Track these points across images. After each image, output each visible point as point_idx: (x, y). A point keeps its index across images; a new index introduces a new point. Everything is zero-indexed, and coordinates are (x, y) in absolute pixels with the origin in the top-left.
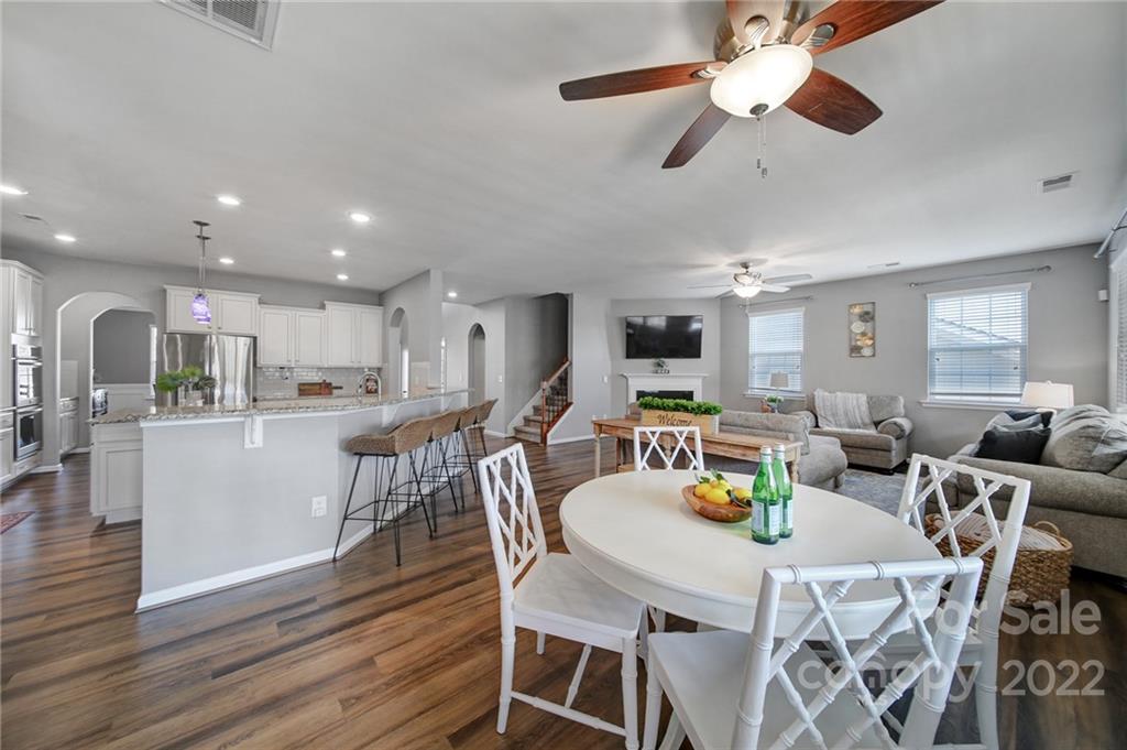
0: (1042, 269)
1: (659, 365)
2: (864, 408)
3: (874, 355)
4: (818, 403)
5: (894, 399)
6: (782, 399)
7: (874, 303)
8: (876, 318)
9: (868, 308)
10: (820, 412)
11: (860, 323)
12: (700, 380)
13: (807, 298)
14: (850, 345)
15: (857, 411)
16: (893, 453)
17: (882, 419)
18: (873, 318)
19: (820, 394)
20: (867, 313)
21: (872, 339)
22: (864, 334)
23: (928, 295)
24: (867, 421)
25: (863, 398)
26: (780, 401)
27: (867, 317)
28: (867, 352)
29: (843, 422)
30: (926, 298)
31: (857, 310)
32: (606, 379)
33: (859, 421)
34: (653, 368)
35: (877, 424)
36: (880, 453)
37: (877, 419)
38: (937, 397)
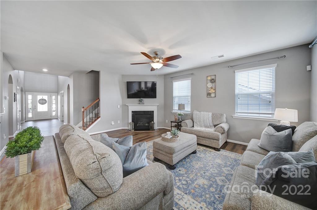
0: (282, 57)
1: (140, 101)
2: (211, 119)
3: (215, 97)
4: (194, 116)
5: (222, 115)
6: (183, 114)
7: (215, 75)
8: (217, 81)
9: (213, 77)
10: (195, 121)
11: (210, 83)
12: (157, 106)
13: (192, 74)
14: (207, 93)
15: (208, 121)
16: (220, 141)
17: (217, 124)
18: (215, 81)
19: (195, 112)
20: (213, 79)
21: (215, 90)
22: (212, 88)
23: (235, 71)
24: (211, 124)
25: (210, 114)
26: (182, 115)
27: (213, 81)
28: (213, 95)
29: (203, 125)
30: (235, 72)
31: (209, 78)
32: (119, 107)
33: (209, 125)
34: (138, 102)
35: (215, 126)
36: (215, 141)
37: (215, 124)
38: (239, 114)
